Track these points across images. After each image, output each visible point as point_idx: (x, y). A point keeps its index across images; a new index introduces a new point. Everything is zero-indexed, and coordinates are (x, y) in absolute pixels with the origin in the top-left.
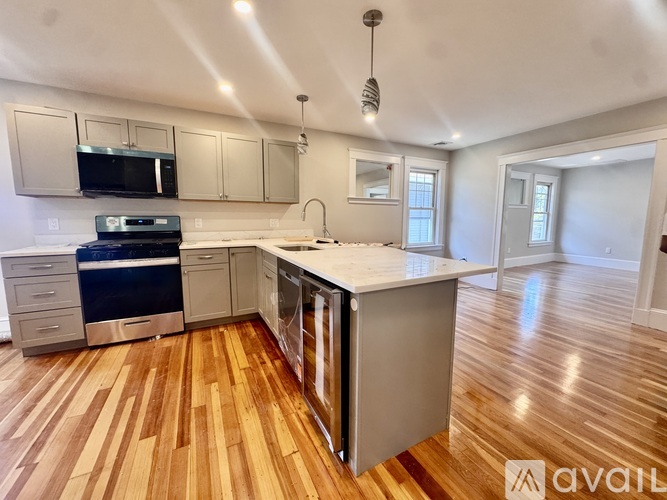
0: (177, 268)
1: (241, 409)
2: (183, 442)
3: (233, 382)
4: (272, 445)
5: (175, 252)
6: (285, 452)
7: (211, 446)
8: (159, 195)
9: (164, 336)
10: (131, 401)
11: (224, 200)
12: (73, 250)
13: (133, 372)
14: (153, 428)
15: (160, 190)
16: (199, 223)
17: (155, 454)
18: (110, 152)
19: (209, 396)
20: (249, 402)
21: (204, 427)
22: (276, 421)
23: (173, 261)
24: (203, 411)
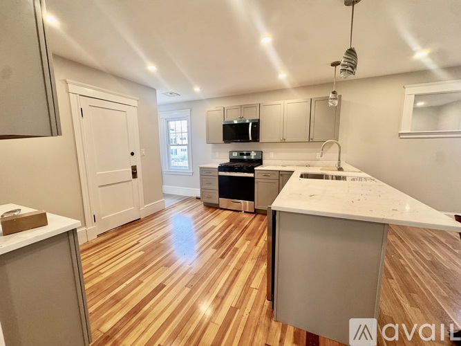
0: (252, 179)
1: (250, 257)
2: (222, 257)
3: (256, 245)
4: (250, 279)
5: (252, 171)
6: (252, 286)
7: (229, 264)
8: (250, 141)
9: (245, 212)
10: (219, 233)
11: (284, 141)
12: (217, 166)
13: (226, 223)
14: (217, 247)
15: (250, 139)
16: (272, 155)
17: (213, 255)
18: (236, 122)
19: (243, 246)
20: (256, 257)
21: (232, 256)
22: (260, 271)
23: (252, 175)
24: (237, 250)
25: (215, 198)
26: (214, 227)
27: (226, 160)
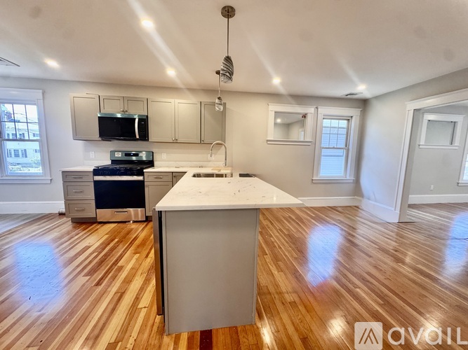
0: (142, 183)
1: (140, 272)
2: (98, 284)
3: (147, 256)
4: (137, 299)
5: (141, 173)
6: (140, 306)
7: (109, 289)
8: (137, 140)
9: (134, 222)
10: (96, 254)
11: (175, 142)
12: (91, 169)
13: (106, 239)
14: (91, 273)
15: (138, 137)
16: (164, 156)
17: (84, 285)
18: (119, 116)
19: (129, 261)
20: (146, 270)
21: (114, 278)
22: (151, 285)
23: (141, 178)
24: (121, 268)
25: (90, 210)
26: (87, 248)
27: (105, 161)
